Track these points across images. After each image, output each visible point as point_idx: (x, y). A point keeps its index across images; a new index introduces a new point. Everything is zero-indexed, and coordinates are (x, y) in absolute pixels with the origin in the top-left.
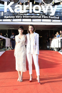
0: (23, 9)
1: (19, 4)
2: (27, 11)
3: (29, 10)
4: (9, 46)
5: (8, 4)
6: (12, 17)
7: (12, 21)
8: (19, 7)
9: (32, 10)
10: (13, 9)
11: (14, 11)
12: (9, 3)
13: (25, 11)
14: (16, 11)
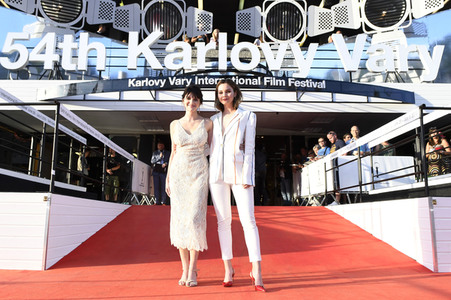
0: (194, 58)
1: (180, 39)
2: (210, 64)
3: (217, 59)
4: (143, 191)
5: (140, 41)
6: (157, 84)
7: (155, 100)
8: (179, 49)
9: (229, 59)
10: (161, 58)
11: (162, 63)
12: (146, 36)
13: (202, 64)
14: (170, 64)
